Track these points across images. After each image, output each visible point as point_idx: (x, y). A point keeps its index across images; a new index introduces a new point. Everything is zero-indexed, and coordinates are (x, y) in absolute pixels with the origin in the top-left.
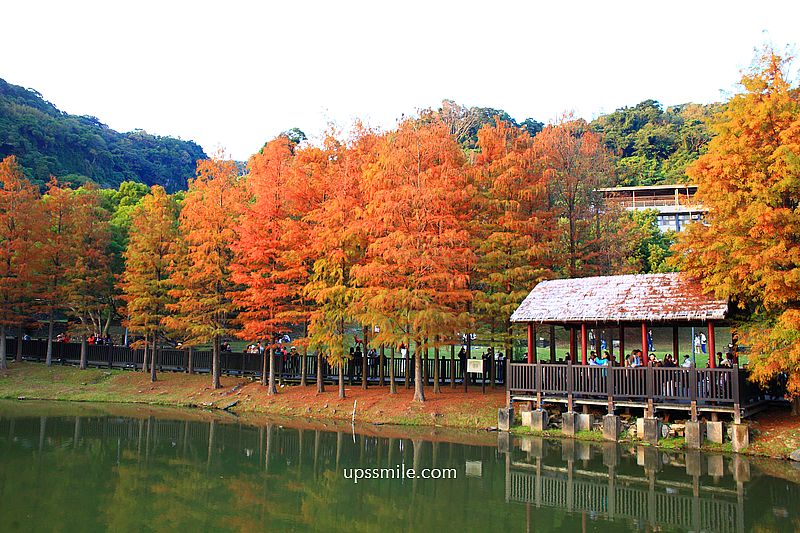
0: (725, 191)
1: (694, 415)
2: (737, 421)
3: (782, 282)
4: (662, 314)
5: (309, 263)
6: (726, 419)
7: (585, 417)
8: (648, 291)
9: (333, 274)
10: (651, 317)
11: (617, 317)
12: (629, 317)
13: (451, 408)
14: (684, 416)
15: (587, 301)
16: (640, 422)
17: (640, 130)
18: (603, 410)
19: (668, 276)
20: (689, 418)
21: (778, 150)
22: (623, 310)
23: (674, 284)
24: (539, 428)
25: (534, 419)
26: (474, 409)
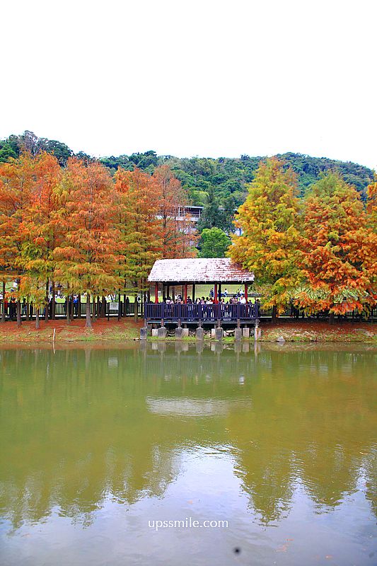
0: (256, 222)
1: (239, 325)
2: (257, 327)
3: (280, 266)
4: (227, 278)
5: (19, 243)
6: (251, 326)
7: (186, 330)
8: (216, 268)
9: (36, 251)
10: (222, 280)
11: (205, 280)
12: (211, 279)
13: (109, 330)
14: (233, 326)
15: (187, 271)
16: (213, 331)
17: (147, 168)
18: (196, 326)
19: (223, 259)
20: (237, 327)
21: (279, 205)
22: (207, 277)
23: (227, 264)
24: (163, 337)
25: (160, 333)
26: (122, 330)
